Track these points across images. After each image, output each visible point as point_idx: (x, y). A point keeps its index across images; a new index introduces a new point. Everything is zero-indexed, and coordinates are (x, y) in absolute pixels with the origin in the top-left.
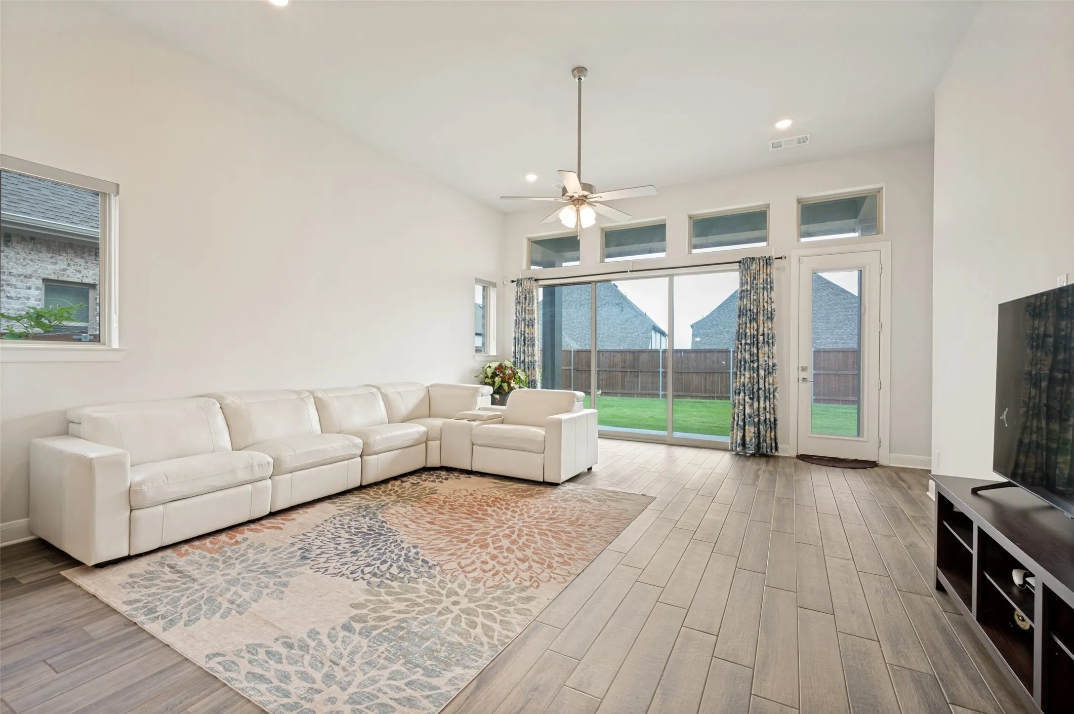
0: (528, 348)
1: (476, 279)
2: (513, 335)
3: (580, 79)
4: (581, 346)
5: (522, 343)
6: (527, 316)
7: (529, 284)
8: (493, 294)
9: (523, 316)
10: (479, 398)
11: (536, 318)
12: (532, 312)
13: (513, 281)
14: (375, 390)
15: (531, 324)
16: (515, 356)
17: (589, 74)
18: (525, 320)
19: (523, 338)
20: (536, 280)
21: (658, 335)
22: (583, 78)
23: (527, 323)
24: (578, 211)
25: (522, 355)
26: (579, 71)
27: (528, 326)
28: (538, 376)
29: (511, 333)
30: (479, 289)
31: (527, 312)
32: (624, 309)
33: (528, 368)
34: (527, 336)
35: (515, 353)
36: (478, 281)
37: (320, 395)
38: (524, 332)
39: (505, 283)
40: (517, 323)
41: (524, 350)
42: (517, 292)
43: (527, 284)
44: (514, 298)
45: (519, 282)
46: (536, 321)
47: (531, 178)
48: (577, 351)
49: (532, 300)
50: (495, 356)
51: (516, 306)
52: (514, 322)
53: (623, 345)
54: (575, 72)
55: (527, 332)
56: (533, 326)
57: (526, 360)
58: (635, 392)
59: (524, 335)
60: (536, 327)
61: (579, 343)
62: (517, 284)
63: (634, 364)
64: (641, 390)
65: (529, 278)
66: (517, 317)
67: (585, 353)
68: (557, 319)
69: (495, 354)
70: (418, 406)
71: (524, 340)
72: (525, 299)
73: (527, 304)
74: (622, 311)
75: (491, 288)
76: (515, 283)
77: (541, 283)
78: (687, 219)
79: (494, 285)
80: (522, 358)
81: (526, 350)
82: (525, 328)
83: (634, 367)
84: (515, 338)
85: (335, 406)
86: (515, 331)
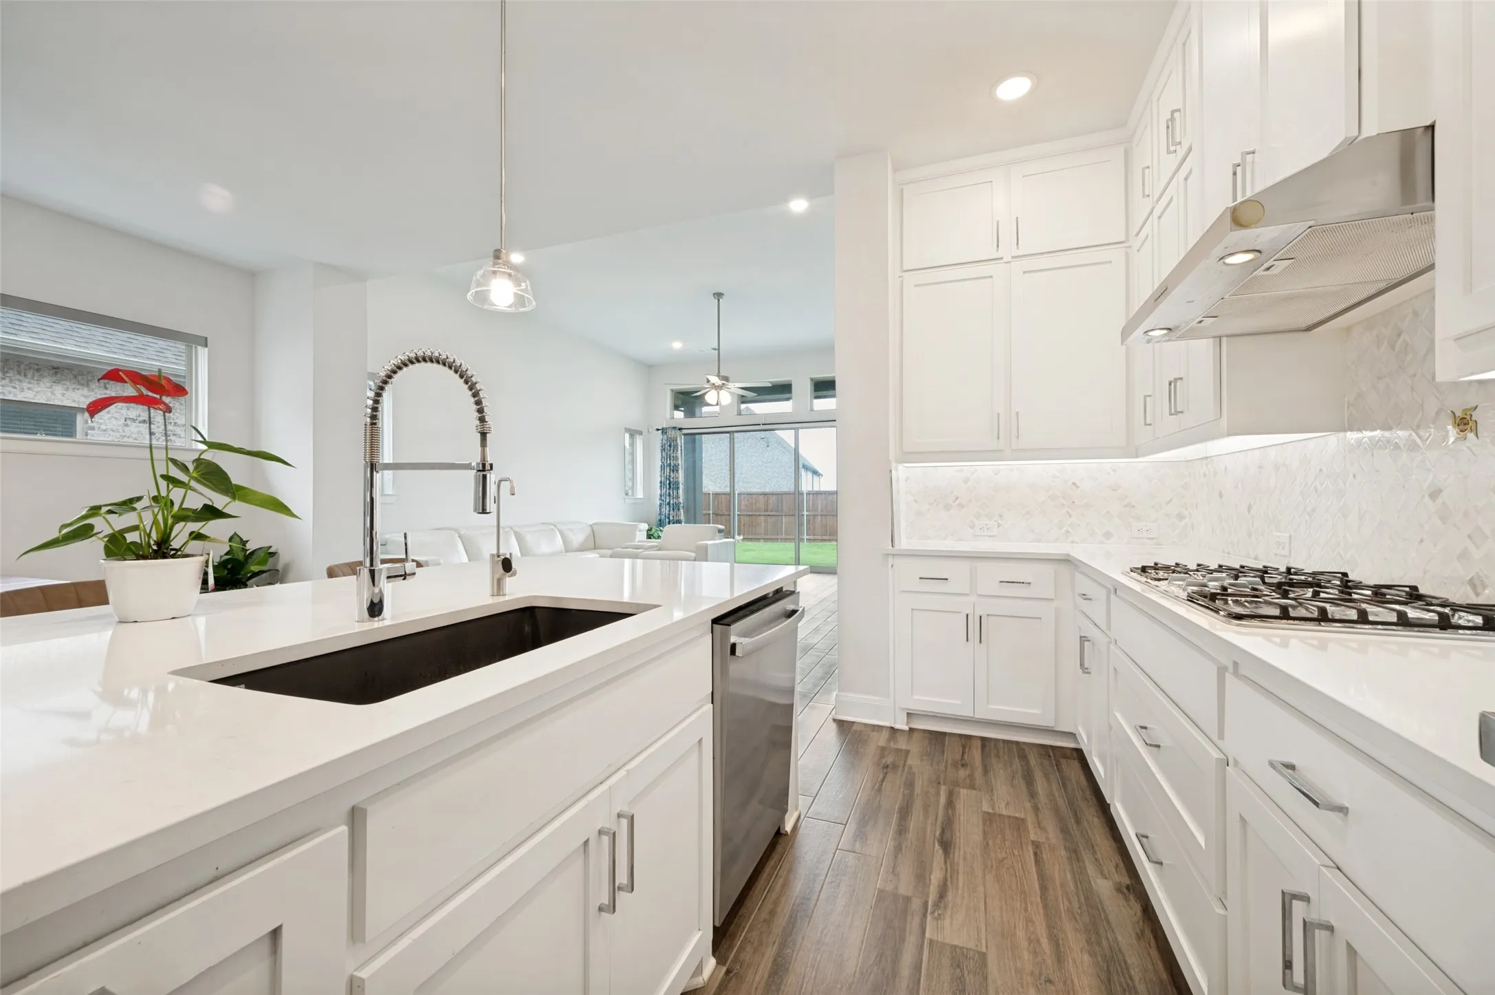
0: (673, 491)
1: (625, 428)
2: (659, 480)
3: (719, 300)
4: (720, 488)
5: (668, 487)
6: (671, 461)
7: (673, 432)
8: (639, 441)
9: (668, 462)
10: (638, 533)
11: (680, 464)
12: (676, 458)
13: (658, 430)
14: (553, 527)
15: (675, 469)
16: (660, 499)
17: (724, 297)
18: (670, 465)
19: (668, 482)
20: (679, 429)
21: (810, 474)
22: (721, 300)
23: (672, 468)
24: (718, 393)
25: (668, 497)
26: (719, 295)
27: (673, 471)
28: (682, 518)
29: (657, 478)
30: (627, 436)
31: (672, 458)
32: (770, 445)
33: (673, 509)
34: (672, 480)
35: (661, 495)
36: (627, 430)
37: (517, 529)
38: (669, 476)
39: (650, 431)
40: (663, 468)
41: (669, 493)
42: (662, 440)
43: (672, 433)
44: (660, 445)
45: (664, 431)
46: (680, 467)
47: (677, 345)
48: (716, 494)
49: (676, 446)
50: (641, 499)
51: (662, 452)
52: (660, 467)
53: (769, 487)
54: (716, 296)
55: (672, 477)
56: (677, 471)
57: (672, 502)
58: (779, 537)
59: (669, 479)
60: (680, 471)
61: (719, 485)
62: (662, 432)
63: (778, 507)
64: (785, 535)
65: (674, 428)
66: (662, 462)
67: (723, 496)
68: (698, 465)
69: (642, 497)
70: (586, 540)
71: (669, 484)
72: (670, 446)
73: (672, 451)
74: (768, 446)
75: (638, 436)
76: (660, 432)
77: (684, 431)
78: (809, 380)
79: (641, 433)
80: (668, 500)
81: (671, 493)
82: (670, 473)
83: (777, 511)
84: (661, 483)
85: (529, 538)
86: (661, 476)
